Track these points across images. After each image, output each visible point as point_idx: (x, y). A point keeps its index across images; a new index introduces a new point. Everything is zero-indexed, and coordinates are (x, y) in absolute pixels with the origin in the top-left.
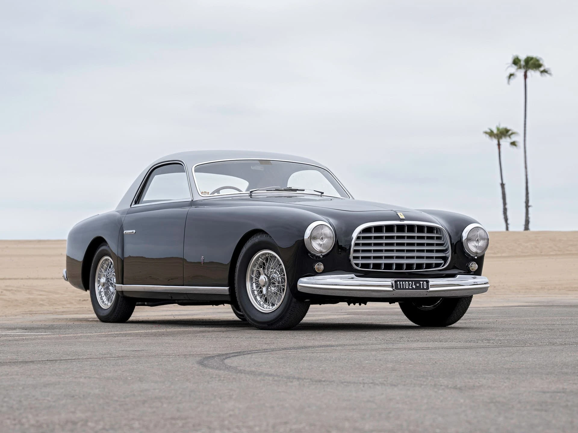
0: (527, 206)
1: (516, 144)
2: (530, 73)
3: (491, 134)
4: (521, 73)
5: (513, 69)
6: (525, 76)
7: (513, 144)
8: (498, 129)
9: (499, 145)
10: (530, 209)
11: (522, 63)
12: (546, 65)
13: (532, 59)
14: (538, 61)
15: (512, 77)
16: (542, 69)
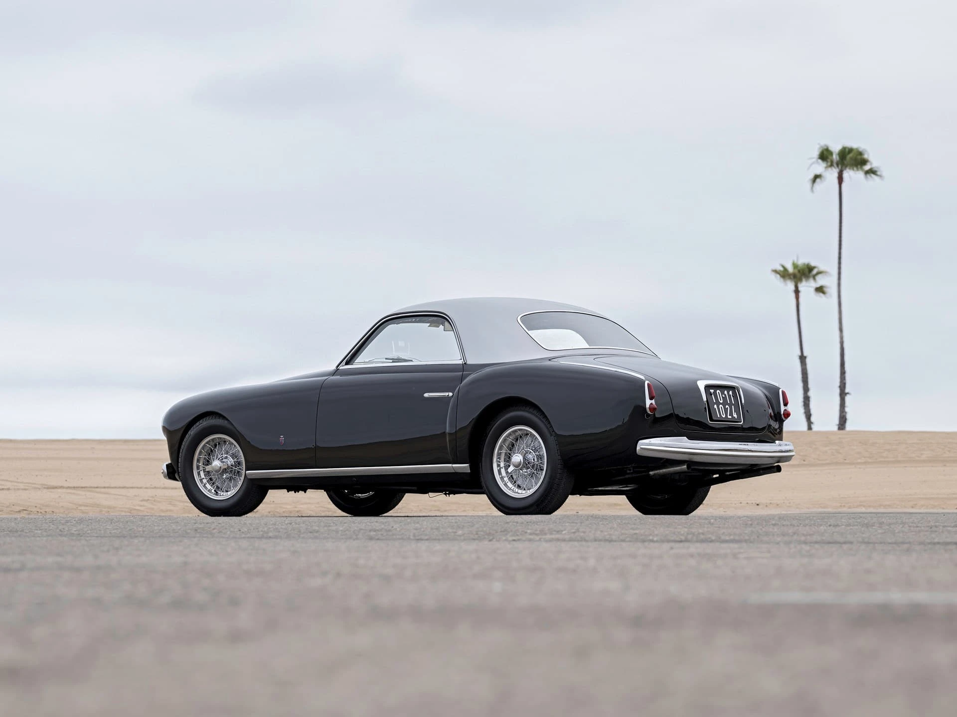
0: (843, 394)
1: (825, 289)
2: (848, 174)
3: (784, 274)
4: (833, 173)
5: (820, 167)
6: (840, 179)
7: (820, 290)
8: (795, 266)
9: (797, 292)
10: (848, 399)
11: (835, 157)
12: (874, 161)
13: (851, 150)
14: (861, 154)
15: (818, 180)
16: (867, 167)
